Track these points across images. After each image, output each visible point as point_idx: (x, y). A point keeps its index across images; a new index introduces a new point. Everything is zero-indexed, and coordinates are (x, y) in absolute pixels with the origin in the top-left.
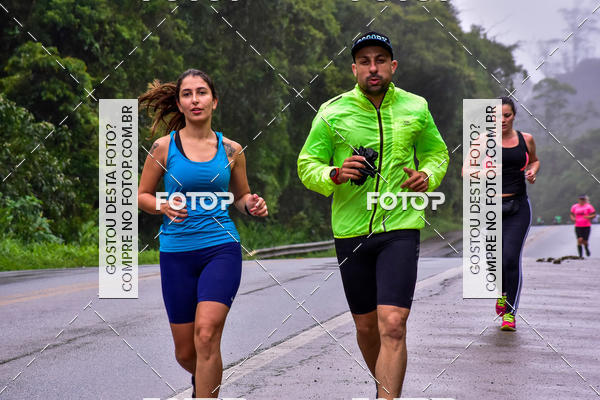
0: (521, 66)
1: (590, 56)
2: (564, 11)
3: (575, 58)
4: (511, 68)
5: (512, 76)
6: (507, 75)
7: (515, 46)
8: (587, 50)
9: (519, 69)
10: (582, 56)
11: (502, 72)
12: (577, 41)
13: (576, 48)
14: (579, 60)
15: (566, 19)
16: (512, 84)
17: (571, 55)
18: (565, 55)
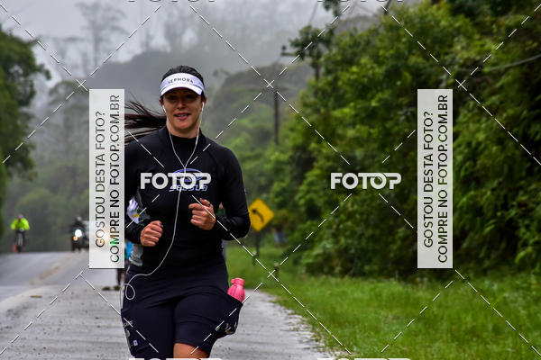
0: (42, 66)
1: (113, 60)
2: (82, 6)
3: (96, 60)
4: (30, 66)
5: (32, 77)
6: (26, 74)
7: (35, 42)
8: (108, 52)
9: (40, 69)
10: (103, 58)
11: (21, 71)
12: (97, 41)
13: (96, 49)
14: (100, 63)
15: (85, 14)
16: (32, 86)
17: (91, 55)
18: (84, 55)
